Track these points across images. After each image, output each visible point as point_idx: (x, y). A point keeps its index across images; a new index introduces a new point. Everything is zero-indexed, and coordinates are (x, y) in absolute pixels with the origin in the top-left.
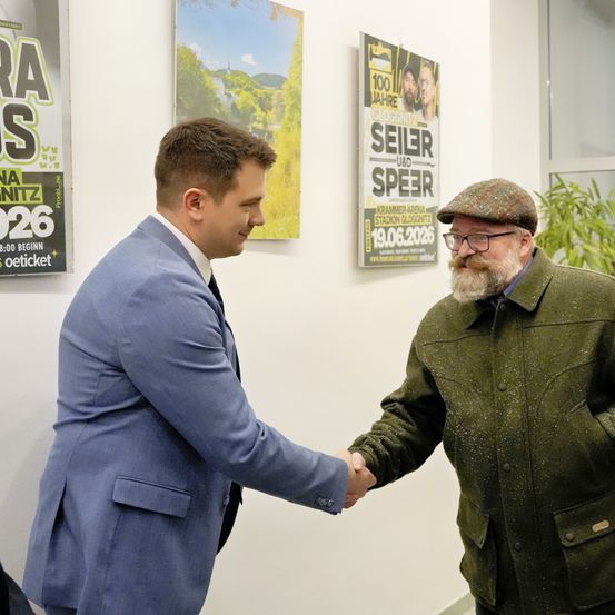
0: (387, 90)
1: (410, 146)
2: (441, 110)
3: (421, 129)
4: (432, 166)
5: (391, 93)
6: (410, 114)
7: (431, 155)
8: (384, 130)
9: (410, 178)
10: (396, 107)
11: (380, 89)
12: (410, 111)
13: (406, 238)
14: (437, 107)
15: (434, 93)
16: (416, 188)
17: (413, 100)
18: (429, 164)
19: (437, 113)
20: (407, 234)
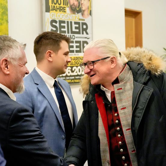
0: (60, 4)
1: (74, 30)
2: (93, 13)
3: (81, 22)
4: (88, 39)
5: (62, 5)
6: (74, 15)
7: (87, 33)
8: (58, 23)
9: (75, 45)
10: (65, 12)
11: (55, 4)
12: (74, 13)
13: (73, 72)
14: (91, 11)
15: (89, 5)
16: (78, 49)
17: (76, 8)
18: (86, 38)
19: (90, 14)
20: (73, 70)
